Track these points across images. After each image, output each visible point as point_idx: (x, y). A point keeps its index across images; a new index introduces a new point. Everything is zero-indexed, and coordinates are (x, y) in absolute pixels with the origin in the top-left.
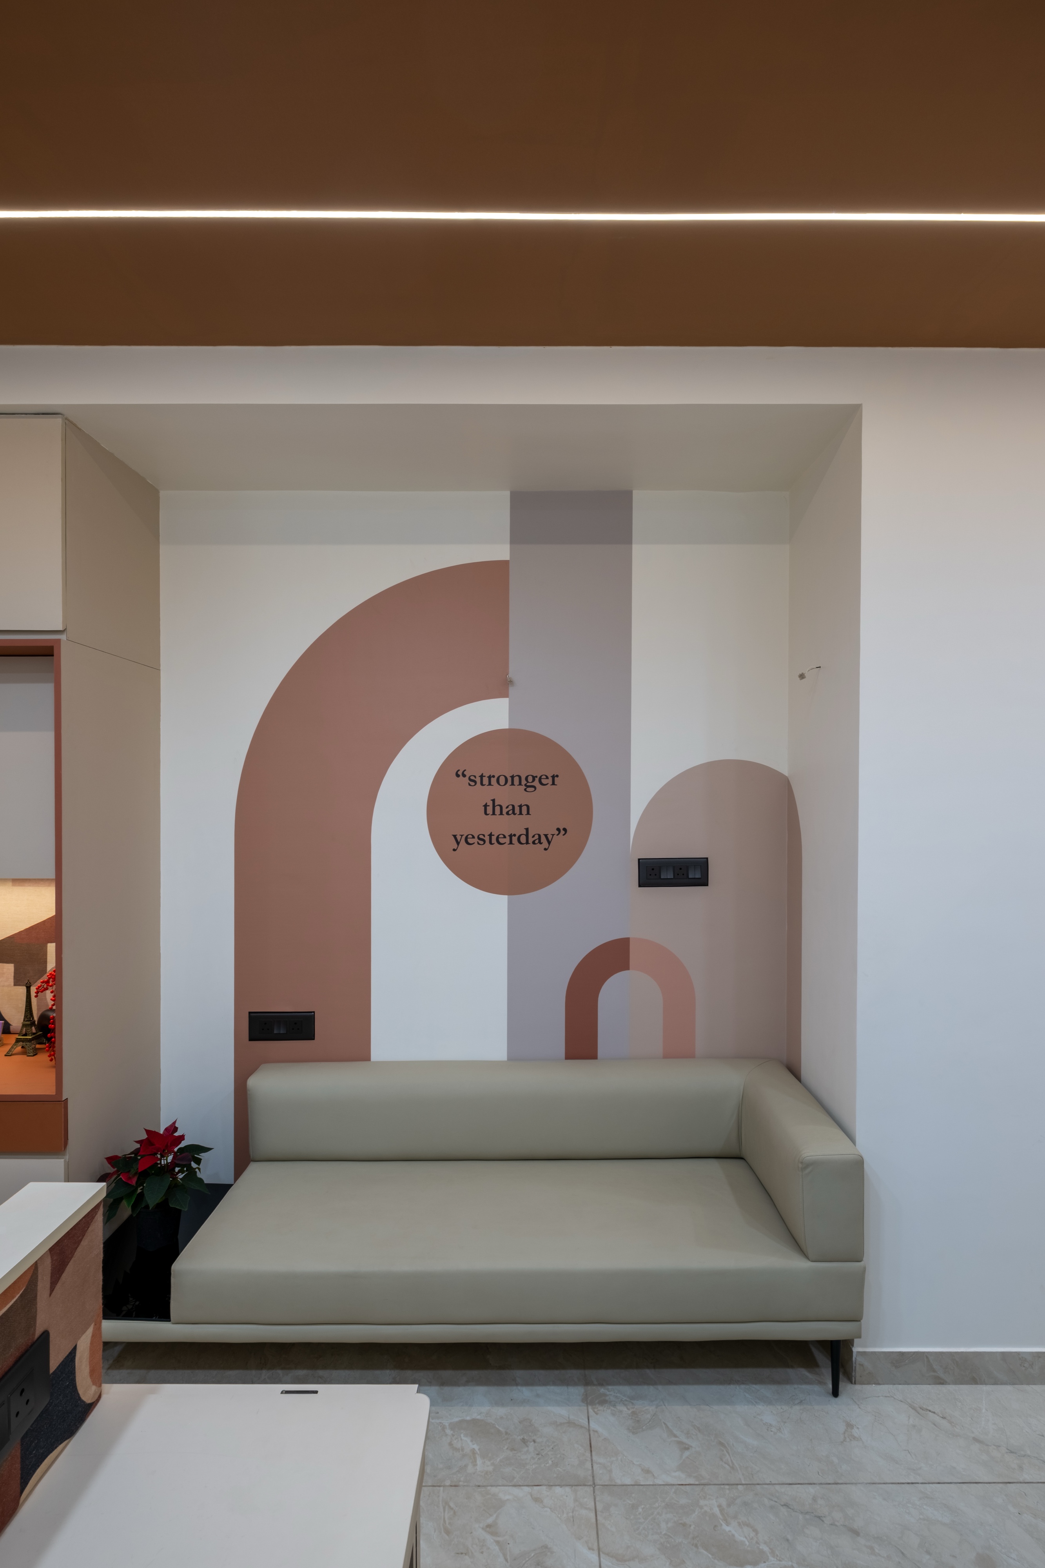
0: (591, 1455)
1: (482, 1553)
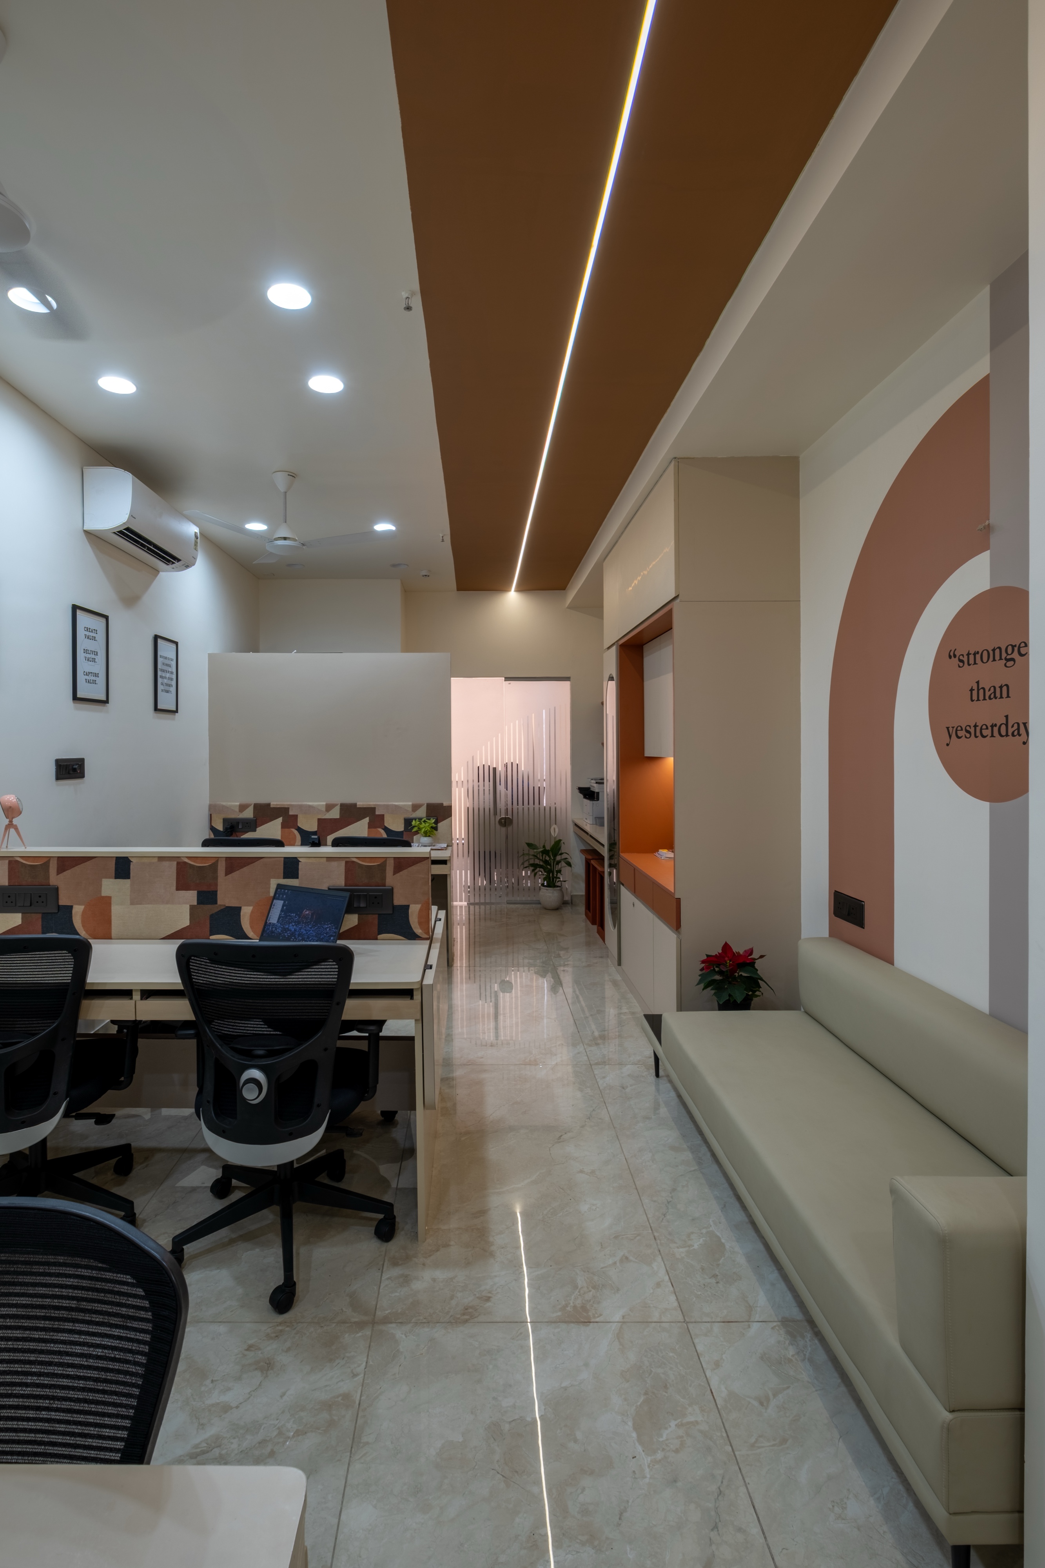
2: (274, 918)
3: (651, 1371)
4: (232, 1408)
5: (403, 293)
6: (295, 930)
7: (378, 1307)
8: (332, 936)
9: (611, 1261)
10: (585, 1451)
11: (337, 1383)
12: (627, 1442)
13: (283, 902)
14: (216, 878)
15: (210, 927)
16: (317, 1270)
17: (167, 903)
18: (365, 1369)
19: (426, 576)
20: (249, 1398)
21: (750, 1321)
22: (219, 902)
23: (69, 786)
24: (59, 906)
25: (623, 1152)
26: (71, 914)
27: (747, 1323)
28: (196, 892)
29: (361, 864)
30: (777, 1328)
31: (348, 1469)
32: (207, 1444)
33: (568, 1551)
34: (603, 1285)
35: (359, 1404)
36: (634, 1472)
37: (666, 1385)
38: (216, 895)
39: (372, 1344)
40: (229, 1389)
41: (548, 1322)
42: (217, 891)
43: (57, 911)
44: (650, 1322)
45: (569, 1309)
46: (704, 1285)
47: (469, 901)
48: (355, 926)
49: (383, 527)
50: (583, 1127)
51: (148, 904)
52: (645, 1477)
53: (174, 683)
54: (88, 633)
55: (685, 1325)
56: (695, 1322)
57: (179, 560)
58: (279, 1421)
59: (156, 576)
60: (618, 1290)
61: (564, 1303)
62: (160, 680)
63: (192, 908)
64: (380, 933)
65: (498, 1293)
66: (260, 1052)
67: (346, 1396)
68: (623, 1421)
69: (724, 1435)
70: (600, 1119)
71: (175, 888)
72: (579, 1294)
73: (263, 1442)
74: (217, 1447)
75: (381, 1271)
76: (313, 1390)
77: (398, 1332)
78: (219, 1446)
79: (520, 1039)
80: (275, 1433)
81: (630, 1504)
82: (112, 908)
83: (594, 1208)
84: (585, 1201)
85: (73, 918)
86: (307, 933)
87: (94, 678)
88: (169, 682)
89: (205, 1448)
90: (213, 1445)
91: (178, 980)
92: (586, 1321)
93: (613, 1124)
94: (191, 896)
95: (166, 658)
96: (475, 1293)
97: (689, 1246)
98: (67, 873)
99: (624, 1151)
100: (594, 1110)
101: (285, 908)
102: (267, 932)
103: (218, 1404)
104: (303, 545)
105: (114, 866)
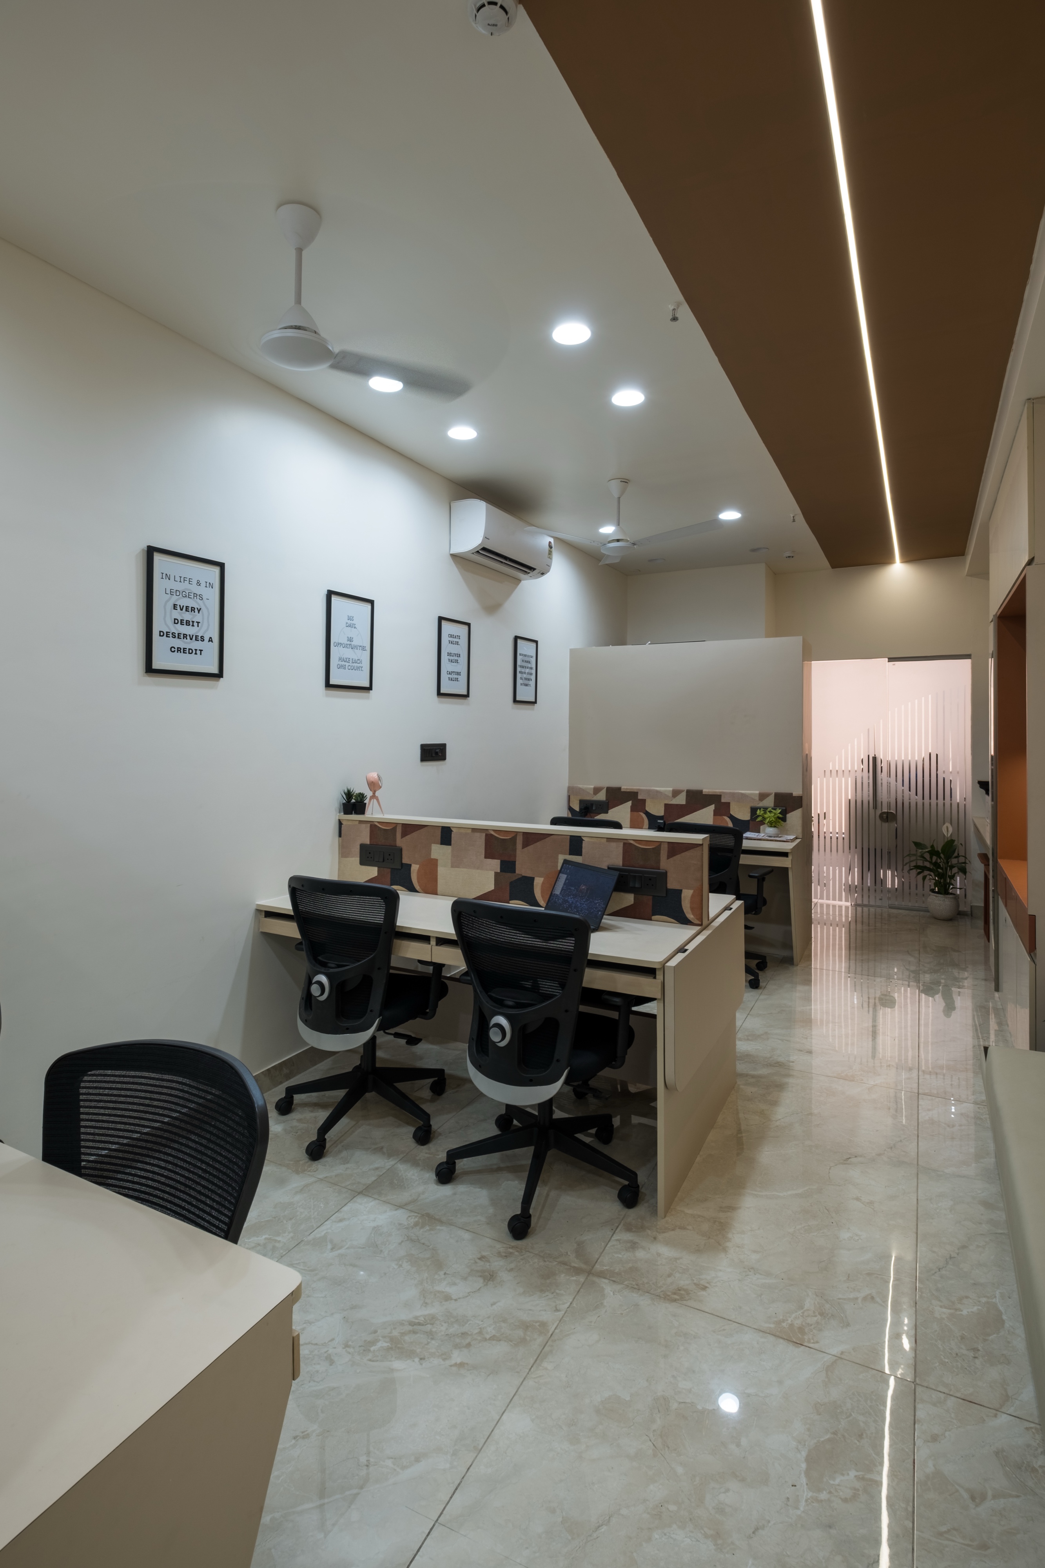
0: (1007, 1414)
1: (848, 1287)
2: (558, 891)
3: (851, 1415)
4: (451, 1299)
5: (670, 306)
6: (572, 902)
7: (599, 1261)
8: (599, 911)
9: (852, 1296)
10: (744, 1458)
11: (540, 1311)
12: (793, 1469)
13: (566, 876)
14: (515, 850)
15: (510, 893)
16: (558, 1213)
17: (478, 869)
18: (568, 1308)
19: (789, 557)
20: (467, 1296)
21: (1000, 1410)
22: (517, 872)
23: (432, 767)
24: (402, 864)
25: (917, 1192)
26: (410, 871)
27: (994, 1412)
28: (499, 861)
29: (638, 847)
30: (1033, 1430)
31: (523, 1382)
32: (425, 1319)
33: (688, 1535)
34: (832, 1315)
35: (552, 1335)
36: (788, 1498)
37: (862, 1434)
38: (515, 865)
39: (581, 1290)
40: (454, 1284)
41: (757, 1329)
42: (515, 862)
43: (400, 868)
44: (871, 1368)
45: (784, 1325)
46: (957, 1354)
47: (856, 903)
48: (631, 905)
49: (730, 515)
50: (879, 1155)
51: (464, 868)
52: (797, 1508)
53: (533, 677)
54: (451, 639)
55: (913, 1386)
56: (927, 1387)
57: (534, 569)
58: (483, 1323)
59: (518, 584)
60: (848, 1325)
61: (781, 1317)
62: (519, 675)
63: (496, 874)
64: (654, 914)
65: (716, 1286)
66: (510, 1003)
67: (543, 1324)
68: (797, 1449)
69: (910, 1509)
70: (904, 1152)
71: (483, 856)
72: (801, 1314)
73: (464, 1334)
74: (431, 1324)
75: (613, 1231)
76: (518, 1309)
77: (608, 1288)
78: (432, 1324)
79: (844, 1052)
80: (476, 1331)
81: (770, 1525)
82: (438, 869)
83: (857, 1238)
84: (849, 1228)
85: (412, 875)
86: (581, 906)
87: (456, 676)
88: (529, 677)
89: (422, 1322)
90: (428, 1321)
91: (453, 932)
92: (798, 1342)
93: (918, 1160)
94: (495, 864)
95: (525, 656)
96: (694, 1279)
97: (956, 1310)
98: (408, 837)
99: (919, 1190)
100: (901, 1141)
101: (567, 881)
102: (551, 902)
103: (443, 1292)
104: (634, 544)
105: (440, 834)
